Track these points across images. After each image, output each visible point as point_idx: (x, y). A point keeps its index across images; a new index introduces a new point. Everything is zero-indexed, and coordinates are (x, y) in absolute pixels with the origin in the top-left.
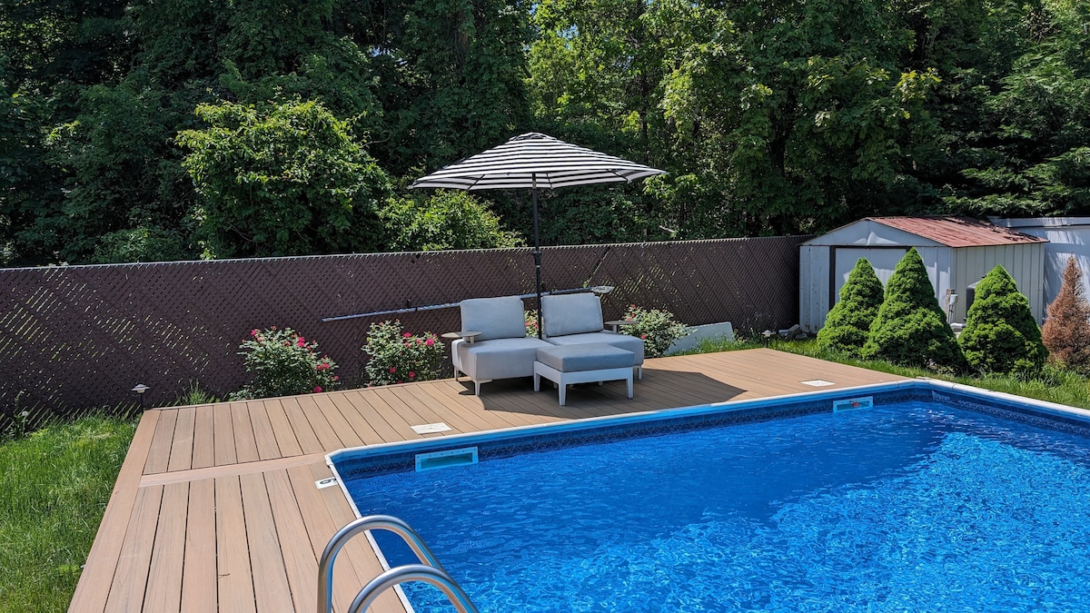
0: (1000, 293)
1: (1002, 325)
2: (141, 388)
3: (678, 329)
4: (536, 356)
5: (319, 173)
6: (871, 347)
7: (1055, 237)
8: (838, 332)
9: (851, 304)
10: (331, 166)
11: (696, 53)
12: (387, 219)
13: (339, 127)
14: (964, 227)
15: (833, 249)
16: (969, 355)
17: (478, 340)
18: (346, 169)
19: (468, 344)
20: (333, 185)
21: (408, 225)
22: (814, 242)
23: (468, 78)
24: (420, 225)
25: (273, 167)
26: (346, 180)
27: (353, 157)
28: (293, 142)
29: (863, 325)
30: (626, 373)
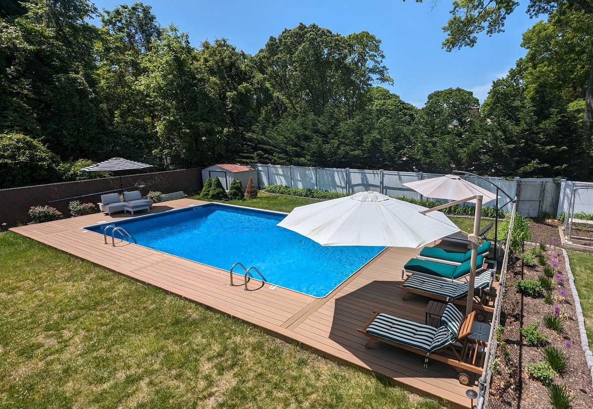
0: (234, 184)
1: (235, 190)
2: (4, 224)
3: (163, 196)
4: (125, 206)
5: (32, 158)
6: (210, 197)
7: (260, 168)
8: (204, 193)
9: (207, 187)
10: (36, 155)
11: (164, 119)
12: (59, 170)
13: (35, 142)
14: (240, 166)
15: (210, 171)
16: (229, 196)
17: (108, 204)
18: (42, 156)
19: (105, 205)
20: (38, 161)
21: (69, 171)
22: (205, 169)
23: (78, 115)
24: (74, 172)
25: (13, 157)
26: (43, 159)
27: (43, 151)
28: (19, 149)
29: (209, 191)
30: (148, 207)
